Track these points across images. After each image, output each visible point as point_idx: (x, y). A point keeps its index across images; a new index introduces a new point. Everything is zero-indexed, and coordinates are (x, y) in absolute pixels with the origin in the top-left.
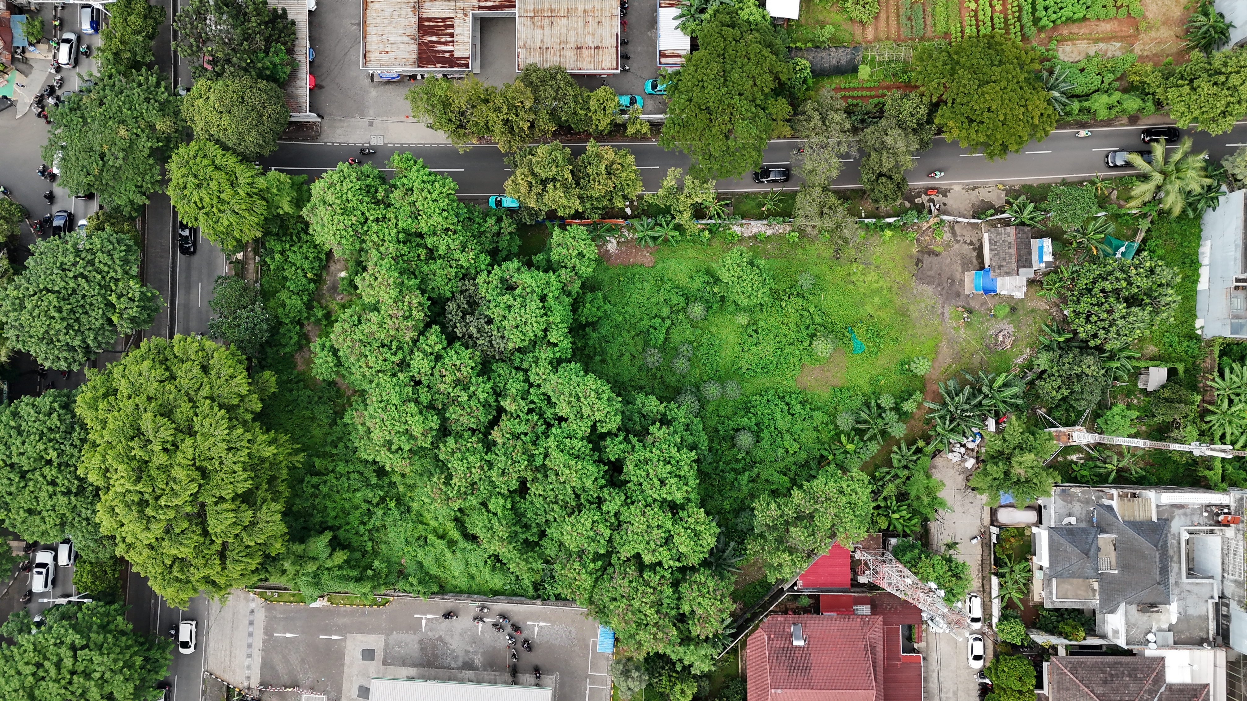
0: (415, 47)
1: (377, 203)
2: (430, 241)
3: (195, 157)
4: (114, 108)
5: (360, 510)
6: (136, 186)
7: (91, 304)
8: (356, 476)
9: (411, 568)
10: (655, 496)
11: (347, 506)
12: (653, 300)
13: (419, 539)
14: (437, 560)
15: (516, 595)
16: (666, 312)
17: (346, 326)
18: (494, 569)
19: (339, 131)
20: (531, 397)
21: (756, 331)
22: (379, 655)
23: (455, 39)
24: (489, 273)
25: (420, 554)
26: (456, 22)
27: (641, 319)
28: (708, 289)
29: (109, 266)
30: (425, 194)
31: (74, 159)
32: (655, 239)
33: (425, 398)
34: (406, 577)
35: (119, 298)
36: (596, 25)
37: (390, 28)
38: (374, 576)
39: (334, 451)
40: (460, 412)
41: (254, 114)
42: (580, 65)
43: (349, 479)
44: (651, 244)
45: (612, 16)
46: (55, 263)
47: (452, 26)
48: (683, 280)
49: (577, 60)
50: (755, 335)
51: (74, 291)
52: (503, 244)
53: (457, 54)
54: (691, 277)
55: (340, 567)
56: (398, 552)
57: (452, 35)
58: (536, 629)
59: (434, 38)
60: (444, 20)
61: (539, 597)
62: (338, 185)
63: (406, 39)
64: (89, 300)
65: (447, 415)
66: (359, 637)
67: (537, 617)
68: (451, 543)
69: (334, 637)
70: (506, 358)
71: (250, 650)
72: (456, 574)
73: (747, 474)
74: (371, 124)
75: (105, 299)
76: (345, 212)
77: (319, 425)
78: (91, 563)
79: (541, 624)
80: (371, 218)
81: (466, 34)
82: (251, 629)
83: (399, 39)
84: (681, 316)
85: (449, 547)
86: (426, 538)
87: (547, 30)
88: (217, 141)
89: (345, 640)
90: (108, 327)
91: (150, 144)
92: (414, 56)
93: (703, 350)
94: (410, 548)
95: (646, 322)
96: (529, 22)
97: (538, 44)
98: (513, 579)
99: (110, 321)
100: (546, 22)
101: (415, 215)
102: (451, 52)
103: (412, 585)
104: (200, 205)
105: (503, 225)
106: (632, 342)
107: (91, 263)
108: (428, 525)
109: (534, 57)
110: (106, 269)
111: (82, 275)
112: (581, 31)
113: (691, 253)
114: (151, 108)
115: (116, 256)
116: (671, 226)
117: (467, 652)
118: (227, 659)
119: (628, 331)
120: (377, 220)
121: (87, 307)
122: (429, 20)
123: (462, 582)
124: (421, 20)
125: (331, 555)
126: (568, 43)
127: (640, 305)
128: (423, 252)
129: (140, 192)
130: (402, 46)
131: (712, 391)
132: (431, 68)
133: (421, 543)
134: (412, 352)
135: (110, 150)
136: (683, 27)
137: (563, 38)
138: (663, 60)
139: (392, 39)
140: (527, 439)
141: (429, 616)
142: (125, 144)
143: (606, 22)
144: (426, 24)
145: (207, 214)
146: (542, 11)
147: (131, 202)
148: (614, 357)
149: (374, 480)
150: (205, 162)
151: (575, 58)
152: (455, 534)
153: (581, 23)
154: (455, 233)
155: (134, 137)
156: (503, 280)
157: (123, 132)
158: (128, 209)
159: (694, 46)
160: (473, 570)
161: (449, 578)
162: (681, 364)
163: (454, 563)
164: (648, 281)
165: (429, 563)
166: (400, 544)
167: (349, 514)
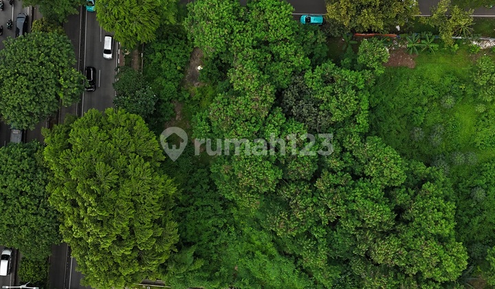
1: (240, 19)
2: (275, 49)
5: (210, 232)
7: (47, 85)
8: (210, 208)
9: (242, 273)
10: (433, 232)
11: (200, 228)
12: (415, 92)
13: (248, 253)
14: (260, 269)
16: (425, 101)
17: (220, 106)
18: (300, 276)
21: (487, 117)
24: (313, 71)
25: (249, 264)
27: (406, 106)
28: (455, 86)
30: (274, 14)
32: (419, 48)
35: (65, 80)
38: (220, 277)
39: (194, 190)
43: (202, 210)
44: (418, 53)
46: (26, 54)
48: (436, 79)
50: (487, 120)
51: (37, 75)
52: (317, 50)
54: (443, 77)
55: (198, 270)
56: (233, 261)
62: (217, 6)
64: (45, 82)
68: (271, 257)
70: (322, 131)
72: (273, 279)
73: (478, 218)
75: (57, 81)
76: (221, 25)
77: (181, 172)
80: (237, 31)
84: (435, 104)
85: (270, 260)
86: (253, 254)
90: (56, 101)
93: (449, 129)
95: (409, 108)
98: (312, 283)
99: (57, 97)
103: (244, 285)
105: (319, 37)
106: (398, 122)
107: (47, 55)
108: (254, 244)
110: (58, 59)
111: (42, 63)
113: (442, 60)
115: (64, 51)
116: (432, 40)
119: (396, 114)
120: (239, 32)
121: (45, 86)
125: (193, 262)
127: (405, 96)
128: (269, 56)
131: (459, 158)
133: (250, 256)
134: (264, 125)
148: (385, 132)
149: (221, 212)
152: (274, 251)
156: (323, 76)
158: (63, 17)
160: (285, 277)
161: (268, 281)
162: (436, 139)
163: (272, 271)
164: (412, 79)
165: (254, 270)
166: (235, 256)
167: (201, 234)
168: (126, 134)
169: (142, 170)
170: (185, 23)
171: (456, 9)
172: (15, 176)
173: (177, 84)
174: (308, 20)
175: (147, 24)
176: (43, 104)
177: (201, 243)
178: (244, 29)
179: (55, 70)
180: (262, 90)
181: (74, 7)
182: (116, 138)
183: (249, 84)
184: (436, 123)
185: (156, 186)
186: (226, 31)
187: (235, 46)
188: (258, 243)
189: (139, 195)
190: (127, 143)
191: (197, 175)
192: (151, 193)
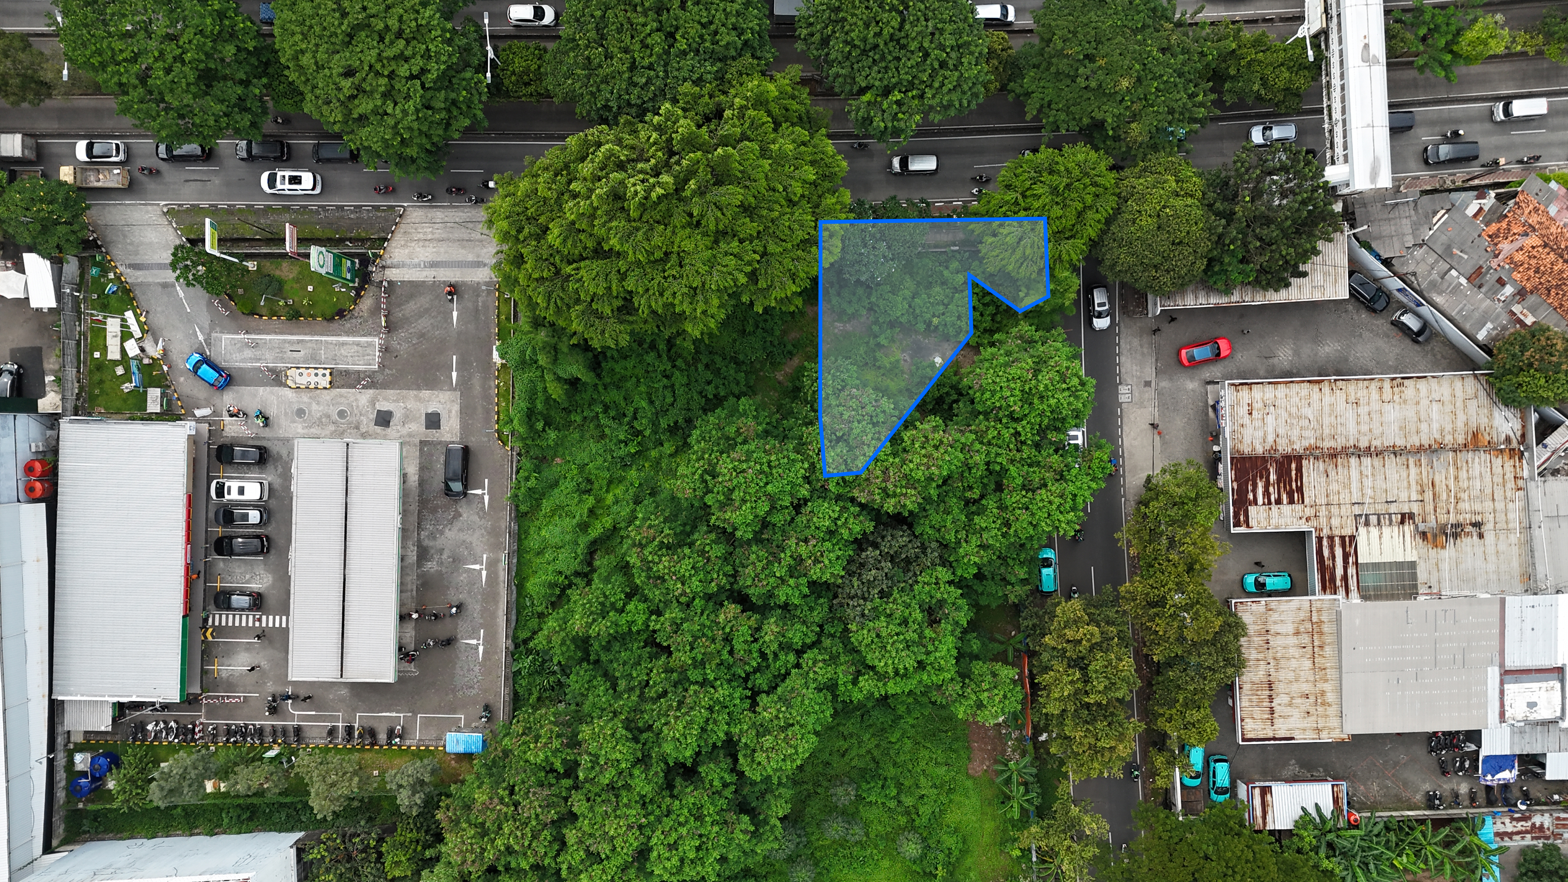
0: (1260, 450)
1: (1042, 432)
2: (990, 503)
3: (1095, 184)
4: (1158, 70)
5: (623, 404)
6: (1050, 104)
7: (886, 68)
8: (669, 400)
9: (548, 473)
10: (654, 841)
11: (629, 384)
12: (922, 780)
13: (589, 481)
14: (560, 507)
15: (518, 613)
16: (908, 801)
17: (869, 409)
18: (552, 585)
19: (1136, 342)
20: (782, 657)
22: (433, 435)
23: (1274, 507)
24: (950, 583)
25: (567, 486)
26: (1298, 507)
27: (895, 764)
28: (941, 856)
29: (941, 87)
30: (1057, 501)
31: (1085, 20)
32: (1008, 781)
33: (778, 519)
34: (537, 469)
35: (899, 103)
36: (1303, 708)
37: (1285, 415)
38: (537, 432)
39: (700, 367)
40: (759, 565)
41: (1158, 260)
42: (1246, 687)
43: (665, 387)
44: (999, 780)
45: (1318, 730)
46: (943, 21)
47: (1291, 502)
48: (952, 818)
49: (1253, 683)
51: (903, 47)
52: (991, 587)
53: (1252, 510)
54: (956, 830)
56: (571, 454)
57: (1279, 502)
58: (474, 642)
59: (1273, 477)
60: (1300, 490)
61: (517, 646)
62: (1064, 386)
63: (1270, 439)
64: (892, 66)
65: (754, 548)
66: (456, 408)
67: (490, 641)
68: (584, 527)
69: (454, 374)
70: (835, 615)
71: (433, 265)
72: (543, 533)
74: (1148, 384)
75: (894, 87)
76: (1027, 397)
77: (735, 341)
78: (539, 67)
79: (481, 648)
80: (1019, 429)
81: (1282, 521)
82: (460, 264)
83: (1270, 430)
84: (903, 820)
85: (579, 525)
86: (588, 492)
87: (1292, 641)
88: (1118, 211)
89: (451, 389)
90: (855, 89)
91: (1110, 120)
92: (1246, 450)
93: (856, 850)
94: (575, 472)
95: (891, 772)
96: (1303, 615)
97: (1273, 628)
98: (539, 609)
99: (863, 91)
100: (1306, 639)
101: (1026, 487)
102: (1256, 504)
103: (527, 479)
104: (1028, 193)
105: (1017, 588)
106: (863, 751)
107: (943, 65)
108: (607, 491)
109: (1255, 623)
110: (936, 85)
111: (926, 55)
112: (1295, 688)
113: (989, 826)
114: (1160, 117)
115: (954, 97)
116: (1026, 805)
117: (441, 551)
118: (421, 236)
119: (877, 746)
120: (1017, 434)
121: (883, 64)
122: (1299, 470)
123: (533, 542)
124: (1299, 459)
125: (559, 379)
126: (1277, 670)
127: (915, 761)
128: (975, 494)
129: (1042, 106)
130: (1260, 434)
131: (801, 875)
132: (1231, 475)
133: (583, 486)
134: (838, 498)
135: (1100, 68)
136: (1305, 820)
137: (1283, 662)
138: (1257, 792)
139: (1270, 419)
140: (725, 655)
141: (486, 498)
142: (1109, 87)
143: (1310, 722)
144: (1293, 466)
145: (1016, 203)
146: (1321, 633)
147: (1028, 94)
149: (664, 423)
150: (1089, 199)
151: (1256, 679)
152: (596, 531)
153: (1306, 688)
154: (1004, 535)
155: (1119, 98)
156: (941, 603)
157: (1125, 83)
158: (1018, 90)
159: (1279, 835)
160: (548, 556)
161: (537, 523)
162: (835, 829)
163: (558, 530)
164: (948, 771)
165: (558, 496)
166: (582, 456)
167: (618, 388)
168: (800, 235)
169: (730, 269)
170: (1025, 328)
171: (1092, 851)
172: (704, 20)
173: (903, 320)
174: (1047, 563)
175: (1019, 253)
176: (848, 63)
177: (600, 388)
178: (1023, 443)
179: (916, 82)
180: (907, 488)
181: (1040, 111)
182: (792, 214)
183: (917, 460)
184: (866, 825)
185: (700, 297)
186: (1017, 408)
187: (988, 428)
188: (610, 499)
189: (681, 267)
190: (783, 237)
191: (732, 372)
192: (686, 290)
